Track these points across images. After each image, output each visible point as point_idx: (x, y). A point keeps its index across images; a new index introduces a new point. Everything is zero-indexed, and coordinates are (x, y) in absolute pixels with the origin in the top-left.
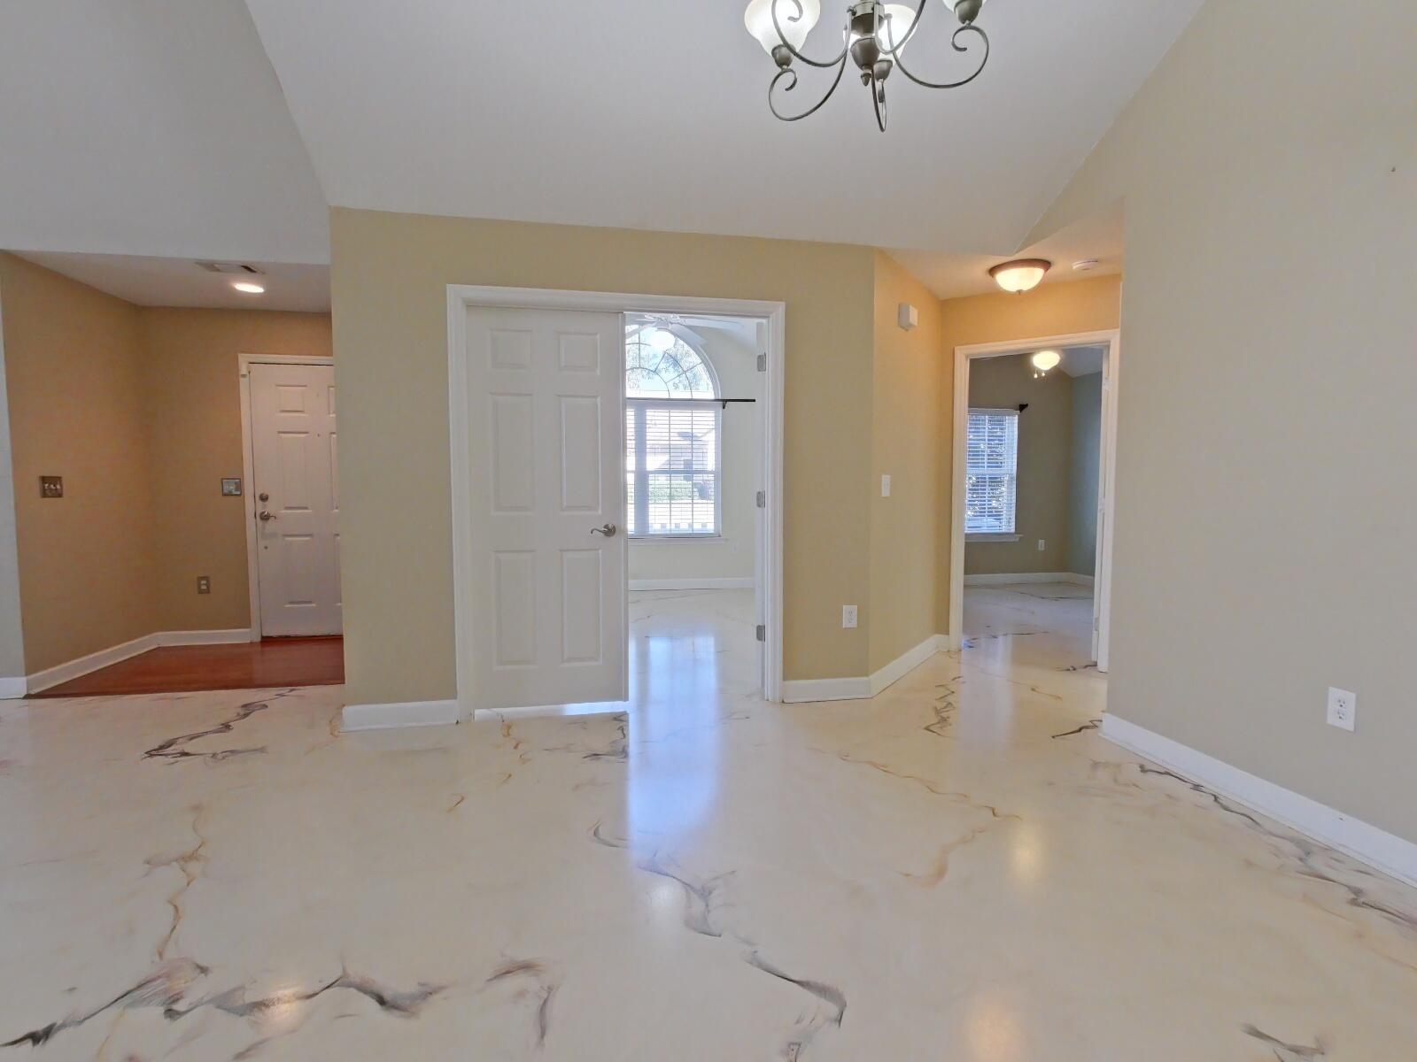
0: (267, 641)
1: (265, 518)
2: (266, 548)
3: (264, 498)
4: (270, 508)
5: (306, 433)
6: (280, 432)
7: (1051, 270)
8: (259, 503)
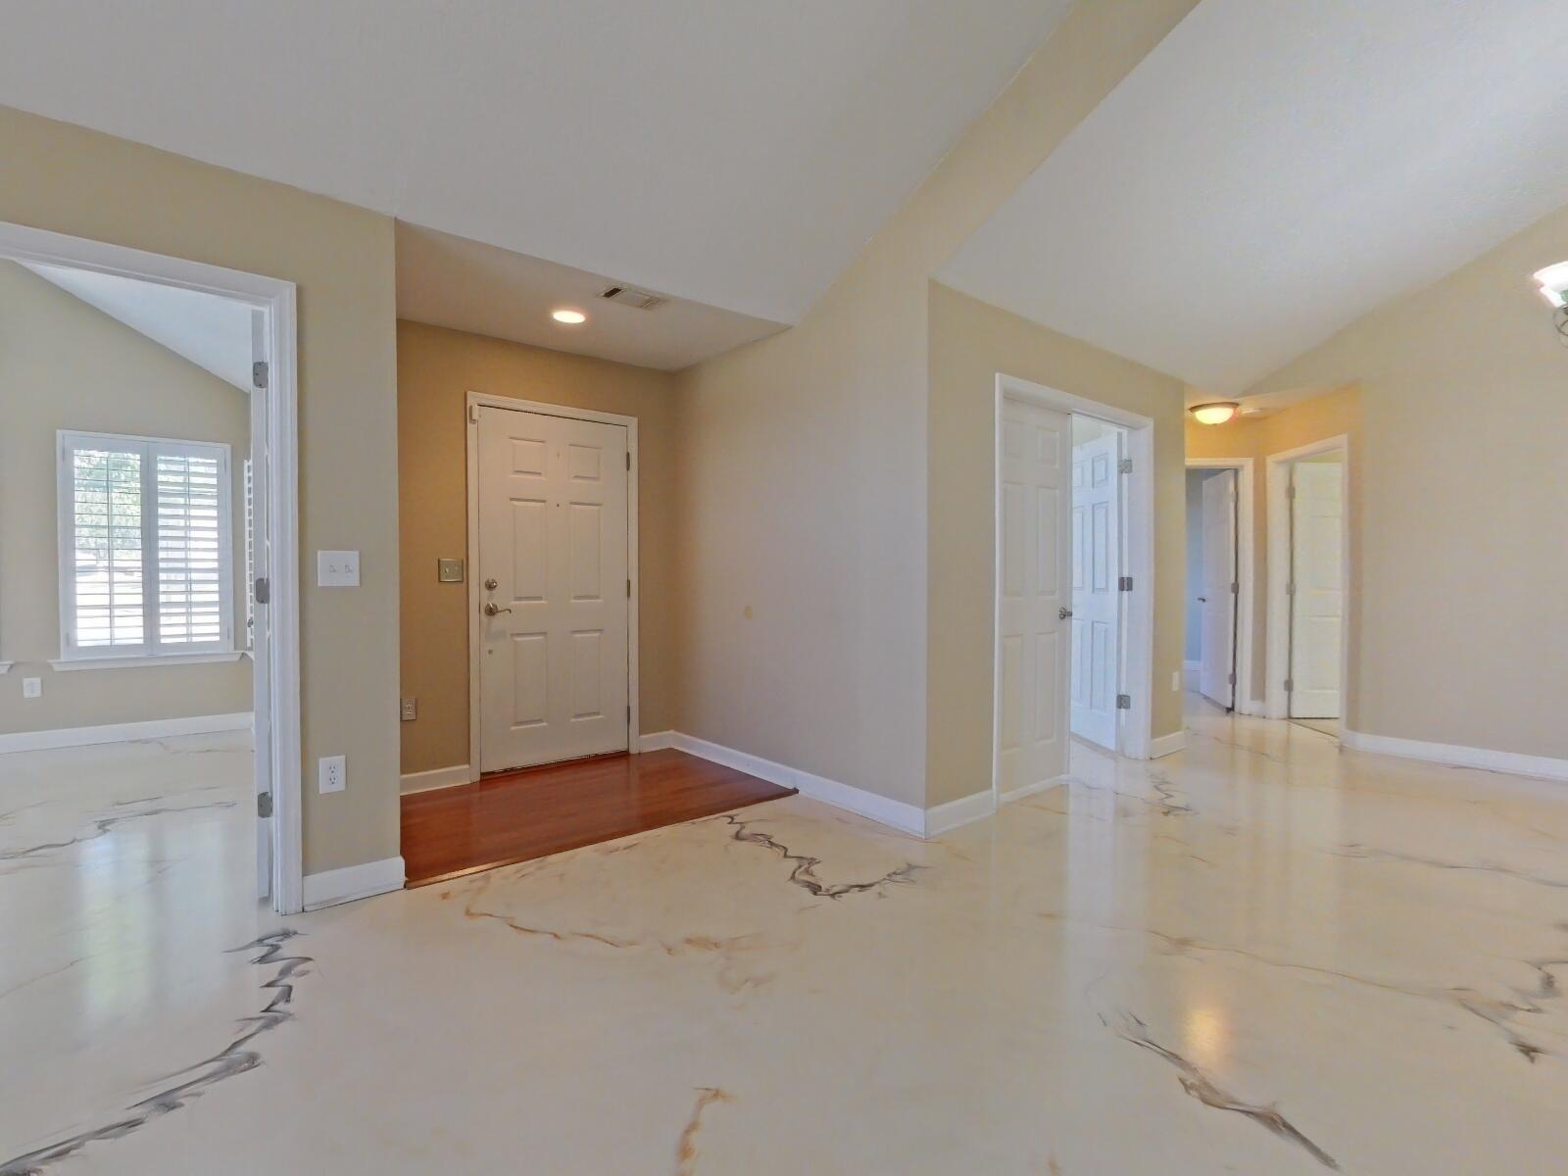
0: (488, 779)
1: (491, 612)
2: (490, 652)
3: (490, 586)
4: (498, 599)
5: (544, 501)
6: (512, 499)
7: (1238, 409)
8: (485, 592)
